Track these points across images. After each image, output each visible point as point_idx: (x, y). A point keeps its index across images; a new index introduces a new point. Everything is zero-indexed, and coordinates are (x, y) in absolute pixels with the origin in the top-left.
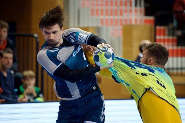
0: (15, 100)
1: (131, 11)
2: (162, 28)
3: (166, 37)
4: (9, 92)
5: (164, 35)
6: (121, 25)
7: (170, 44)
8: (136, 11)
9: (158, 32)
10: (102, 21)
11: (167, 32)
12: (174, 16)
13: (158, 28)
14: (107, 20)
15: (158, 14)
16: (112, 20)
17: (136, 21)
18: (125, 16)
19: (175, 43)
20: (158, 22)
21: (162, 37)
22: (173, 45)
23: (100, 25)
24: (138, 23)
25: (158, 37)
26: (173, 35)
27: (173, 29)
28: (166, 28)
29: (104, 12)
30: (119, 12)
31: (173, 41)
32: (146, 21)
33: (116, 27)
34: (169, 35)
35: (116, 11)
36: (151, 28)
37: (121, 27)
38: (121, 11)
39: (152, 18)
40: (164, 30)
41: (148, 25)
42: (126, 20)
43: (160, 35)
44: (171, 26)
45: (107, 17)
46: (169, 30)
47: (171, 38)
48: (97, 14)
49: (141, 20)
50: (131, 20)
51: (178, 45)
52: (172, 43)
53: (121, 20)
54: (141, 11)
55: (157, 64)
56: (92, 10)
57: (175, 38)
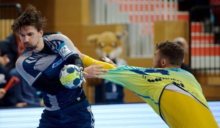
0: (37, 104)
1: (163, 6)
2: (198, 24)
3: (202, 34)
4: (31, 95)
5: (200, 31)
6: (152, 21)
7: (207, 41)
8: (168, 6)
9: (193, 29)
10: (131, 17)
11: (203, 29)
12: (211, 11)
13: (193, 24)
14: (136, 17)
15: (193, 9)
16: (142, 17)
17: (168, 16)
18: (157, 12)
19: (212, 41)
20: (193, 18)
21: (198, 34)
22: (210, 43)
23: (128, 21)
24: (171, 18)
25: (193, 34)
26: (210, 32)
27: (210, 25)
28: (202, 24)
29: (134, 8)
30: (149, 7)
31: (210, 38)
32: (179, 17)
33: (147, 24)
34: (205, 32)
35: (147, 6)
36: (185, 24)
37: (152, 24)
38: (152, 6)
39: (186, 13)
40: (200, 27)
41: (182, 21)
42: (158, 16)
43: (195, 32)
44: (207, 22)
45: (137, 13)
46: (205, 27)
47: (207, 35)
48: (126, 10)
49: (174, 16)
50: (163, 16)
51: (215, 43)
52: (209, 40)
53: (152, 17)
54: (174, 6)
55: (172, 65)
56: (121, 6)
57: (212, 35)
